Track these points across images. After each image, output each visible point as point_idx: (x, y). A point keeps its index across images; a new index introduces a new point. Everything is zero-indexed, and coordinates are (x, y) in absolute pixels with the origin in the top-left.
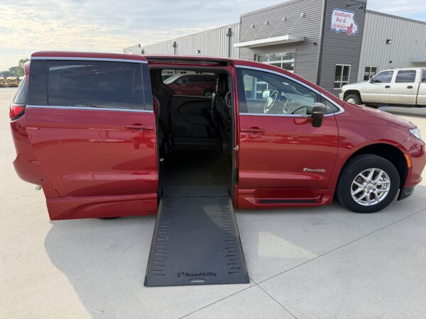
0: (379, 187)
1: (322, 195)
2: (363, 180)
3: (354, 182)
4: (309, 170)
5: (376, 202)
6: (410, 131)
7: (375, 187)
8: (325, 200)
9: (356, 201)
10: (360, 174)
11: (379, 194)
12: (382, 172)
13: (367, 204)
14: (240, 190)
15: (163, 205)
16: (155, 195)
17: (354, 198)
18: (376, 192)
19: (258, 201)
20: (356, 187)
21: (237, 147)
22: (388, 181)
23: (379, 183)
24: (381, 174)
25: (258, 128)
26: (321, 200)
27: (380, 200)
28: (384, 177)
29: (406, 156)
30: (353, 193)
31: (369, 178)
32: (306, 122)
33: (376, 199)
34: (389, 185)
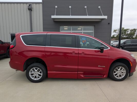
0: (122, 73)
1: (104, 75)
2: (117, 70)
3: (115, 70)
4: (100, 66)
5: (121, 78)
6: (131, 55)
7: (121, 73)
8: (105, 76)
9: (115, 77)
10: (117, 68)
11: (122, 75)
12: (123, 68)
13: (118, 78)
14: (78, 72)
17: (115, 76)
18: (121, 75)
19: (84, 76)
20: (115, 72)
22: (125, 71)
23: (123, 71)
24: (123, 69)
25: (84, 53)
26: (104, 76)
27: (123, 77)
28: (124, 70)
29: (130, 63)
30: (114, 74)
31: (119, 70)
32: (98, 51)
33: (121, 77)
34: (125, 73)
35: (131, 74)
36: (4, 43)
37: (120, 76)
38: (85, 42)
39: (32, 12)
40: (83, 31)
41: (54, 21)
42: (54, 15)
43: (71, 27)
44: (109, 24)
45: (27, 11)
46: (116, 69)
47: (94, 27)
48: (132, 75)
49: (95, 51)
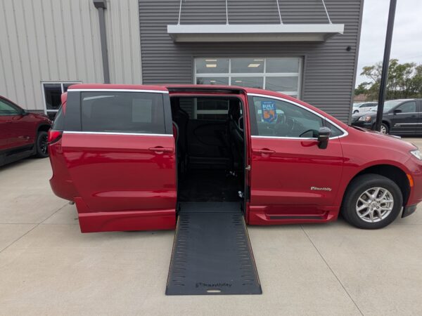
0: (383, 205)
1: (328, 213)
2: (367, 198)
3: (360, 199)
4: (316, 188)
5: (379, 220)
6: (412, 152)
7: (379, 205)
8: (329, 217)
9: (361, 217)
10: (366, 192)
11: (382, 211)
12: (386, 191)
13: (370, 221)
14: (251, 207)
15: (181, 220)
16: (174, 210)
17: (359, 214)
18: (379, 210)
19: (268, 218)
20: (361, 204)
21: (249, 168)
22: (392, 201)
23: (384, 201)
24: (385, 193)
25: (268, 150)
26: (326, 216)
27: (383, 218)
28: (388, 196)
29: (409, 176)
30: (358, 209)
31: (373, 196)
32: (312, 144)
33: (379, 217)
34: (392, 205)
35: (409, 210)
36: (28, 114)
37: (376, 214)
38: (271, 116)
39: (107, 13)
40: (265, 75)
41: (176, 43)
42: (176, 23)
43: (230, 62)
44: (349, 49)
45: (90, 10)
46: (365, 194)
47: (301, 60)
48: (413, 211)
49: (302, 143)
